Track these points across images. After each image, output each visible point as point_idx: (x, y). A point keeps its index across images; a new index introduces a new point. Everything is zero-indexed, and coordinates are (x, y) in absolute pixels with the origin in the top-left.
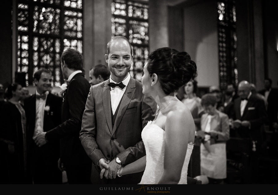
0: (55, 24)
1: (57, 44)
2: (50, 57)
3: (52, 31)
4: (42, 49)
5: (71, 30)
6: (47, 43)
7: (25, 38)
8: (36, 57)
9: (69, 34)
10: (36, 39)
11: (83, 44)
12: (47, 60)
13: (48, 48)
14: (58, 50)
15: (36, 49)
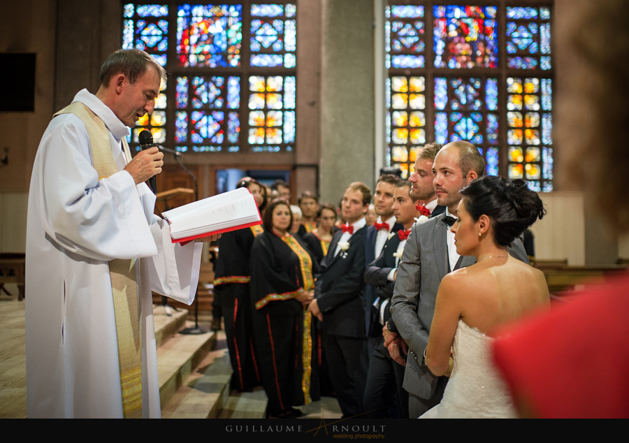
0: (486, 44)
1: (492, 90)
2: (474, 122)
3: (479, 60)
4: (455, 106)
5: (523, 54)
6: (466, 92)
7: (418, 84)
8: (441, 124)
9: (518, 63)
10: (441, 84)
11: (553, 87)
12: (467, 131)
13: (470, 103)
14: (492, 105)
15: (441, 105)
